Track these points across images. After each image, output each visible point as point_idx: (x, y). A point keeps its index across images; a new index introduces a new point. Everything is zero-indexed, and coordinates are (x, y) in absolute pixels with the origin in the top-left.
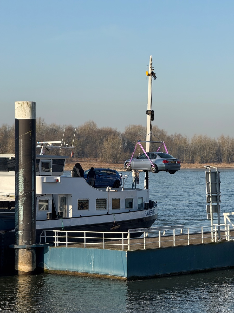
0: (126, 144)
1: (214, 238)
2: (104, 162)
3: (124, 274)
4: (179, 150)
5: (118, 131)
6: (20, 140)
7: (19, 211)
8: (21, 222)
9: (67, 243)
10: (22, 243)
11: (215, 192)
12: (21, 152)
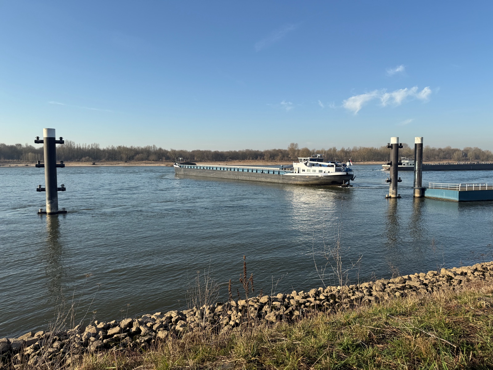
0: (464, 154)
2: (454, 161)
3: (457, 199)
4: (487, 156)
6: (417, 151)
7: (415, 175)
8: (416, 180)
9: (434, 187)
10: (416, 186)
12: (417, 155)
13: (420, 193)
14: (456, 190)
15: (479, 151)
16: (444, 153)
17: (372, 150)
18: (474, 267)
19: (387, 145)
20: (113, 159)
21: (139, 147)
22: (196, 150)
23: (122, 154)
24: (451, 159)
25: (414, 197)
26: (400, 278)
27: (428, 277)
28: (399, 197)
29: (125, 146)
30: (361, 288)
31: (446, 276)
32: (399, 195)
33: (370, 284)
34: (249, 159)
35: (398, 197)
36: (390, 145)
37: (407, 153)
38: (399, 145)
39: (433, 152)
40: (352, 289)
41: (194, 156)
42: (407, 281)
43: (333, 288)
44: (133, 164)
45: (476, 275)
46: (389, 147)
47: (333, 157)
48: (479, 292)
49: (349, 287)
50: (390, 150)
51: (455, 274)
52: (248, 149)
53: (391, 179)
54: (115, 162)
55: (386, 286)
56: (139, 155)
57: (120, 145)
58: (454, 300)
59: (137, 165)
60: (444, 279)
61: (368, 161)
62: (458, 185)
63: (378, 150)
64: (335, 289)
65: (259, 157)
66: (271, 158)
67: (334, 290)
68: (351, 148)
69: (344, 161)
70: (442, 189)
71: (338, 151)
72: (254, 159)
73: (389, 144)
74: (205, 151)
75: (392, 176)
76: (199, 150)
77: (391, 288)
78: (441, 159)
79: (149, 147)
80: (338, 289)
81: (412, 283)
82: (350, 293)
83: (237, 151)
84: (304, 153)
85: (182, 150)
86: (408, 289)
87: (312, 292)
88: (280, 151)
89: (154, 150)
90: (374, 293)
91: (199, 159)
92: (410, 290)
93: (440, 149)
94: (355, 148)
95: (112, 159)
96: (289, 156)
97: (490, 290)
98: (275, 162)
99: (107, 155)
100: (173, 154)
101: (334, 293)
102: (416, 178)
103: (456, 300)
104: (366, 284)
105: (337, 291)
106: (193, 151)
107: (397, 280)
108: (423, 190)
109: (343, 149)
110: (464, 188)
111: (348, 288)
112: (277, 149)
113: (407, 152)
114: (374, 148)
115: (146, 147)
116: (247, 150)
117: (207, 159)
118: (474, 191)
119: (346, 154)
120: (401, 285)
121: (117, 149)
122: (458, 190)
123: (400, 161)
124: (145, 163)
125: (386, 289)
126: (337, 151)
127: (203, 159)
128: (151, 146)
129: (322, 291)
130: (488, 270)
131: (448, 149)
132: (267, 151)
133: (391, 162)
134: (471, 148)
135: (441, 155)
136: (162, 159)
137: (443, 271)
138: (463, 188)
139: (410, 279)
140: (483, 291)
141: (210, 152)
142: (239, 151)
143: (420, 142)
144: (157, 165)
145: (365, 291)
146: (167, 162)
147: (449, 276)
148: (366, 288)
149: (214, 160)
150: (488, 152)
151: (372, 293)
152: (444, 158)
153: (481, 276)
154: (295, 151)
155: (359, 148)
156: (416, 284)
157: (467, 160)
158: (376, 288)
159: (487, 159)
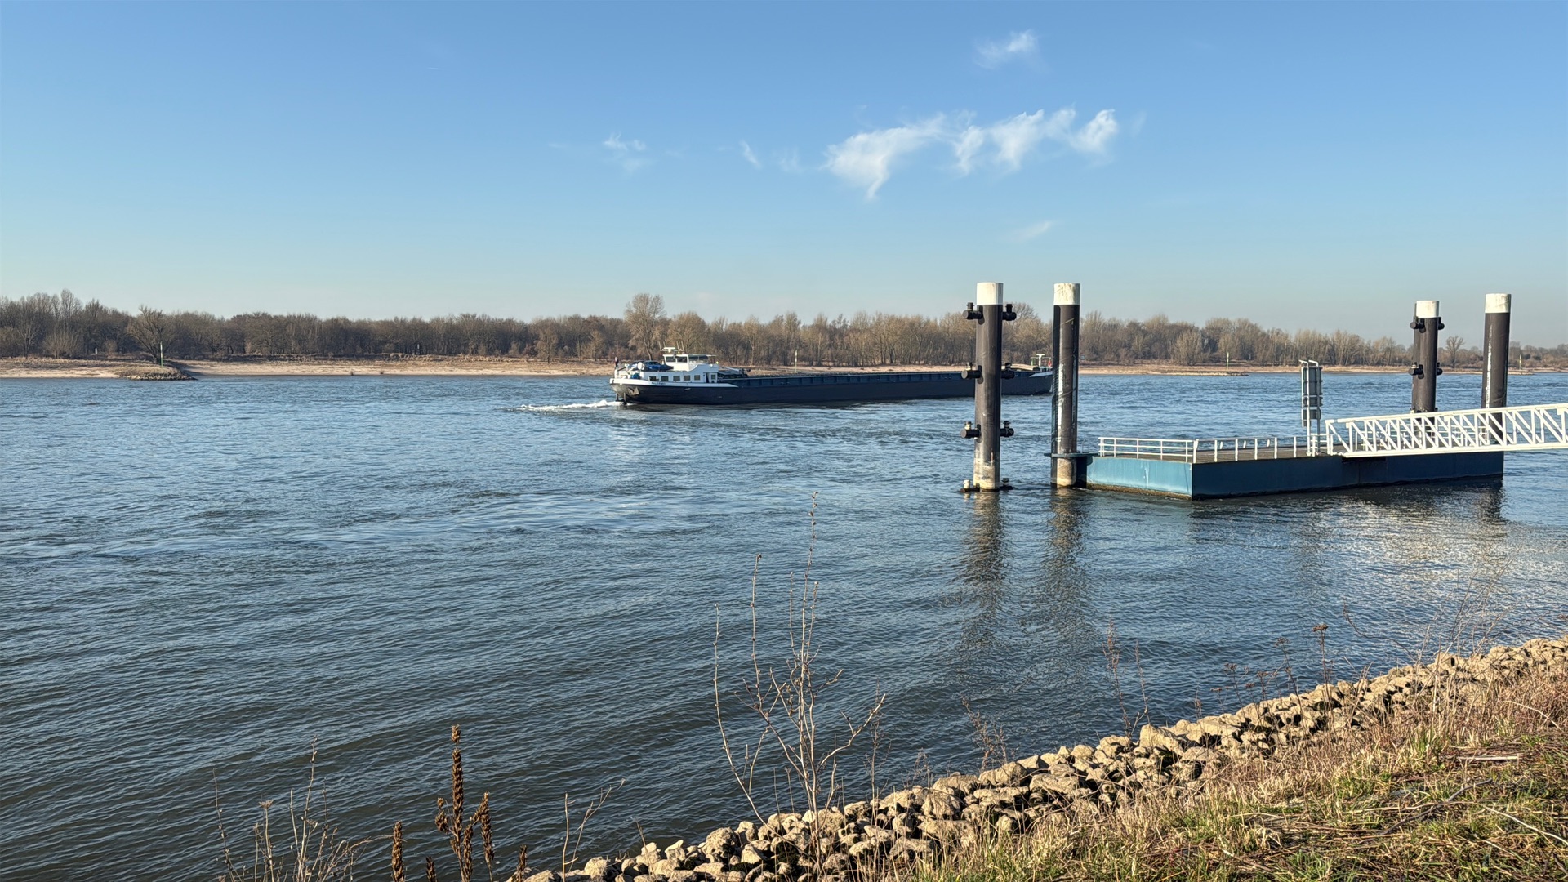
0: (1206, 342)
1: (1311, 451)
2: (1177, 364)
3: (1186, 490)
4: (1278, 349)
5: (1196, 326)
6: (1061, 330)
7: (1057, 414)
8: (1059, 428)
9: (1115, 452)
10: (1060, 450)
11: (1316, 393)
12: (1061, 344)
13: (1073, 472)
14: (1183, 459)
15: (1252, 331)
16: (1147, 338)
17: (916, 326)
18: (1239, 717)
19: (967, 309)
22: (250, 312)
24: (1167, 357)
25: (1054, 486)
26: (1009, 767)
27: (1100, 758)
28: (1007, 489)
30: (885, 811)
31: (1157, 752)
32: (1006, 480)
33: (912, 796)
34: (477, 353)
35: (1002, 487)
36: (975, 309)
37: (1029, 337)
38: (1005, 310)
39: (1110, 333)
40: (852, 818)
41: (242, 337)
42: (1034, 777)
43: (788, 819)
45: (1246, 743)
46: (971, 315)
47: (788, 348)
48: (1249, 799)
49: (842, 811)
50: (974, 326)
51: (1185, 744)
52: (472, 313)
53: (979, 426)
55: (968, 799)
58: (1175, 830)
60: (1151, 762)
61: (903, 363)
62: (1190, 445)
63: (936, 326)
64: (793, 824)
65: (514, 346)
66: (560, 350)
67: (791, 828)
68: (849, 319)
69: (826, 363)
70: (1141, 456)
71: (804, 327)
72: (497, 352)
73: (972, 305)
74: (289, 317)
75: (984, 414)
76: (264, 315)
77: (984, 804)
78: (1136, 358)
79: (45, 301)
80: (807, 824)
81: (1048, 783)
82: (844, 833)
83: (427, 319)
84: (687, 331)
85: (190, 311)
86: (1039, 803)
87: (715, 841)
88: (596, 324)
89: (66, 312)
90: (928, 826)
91: (266, 351)
92: (1043, 808)
93: (1133, 325)
94: (861, 316)
96: (631, 343)
97: (1281, 788)
98: (579, 363)
100: (151, 330)
101: (790, 836)
102: (1060, 423)
103: (1180, 831)
104: (901, 798)
105: (803, 830)
106: (240, 319)
107: (1002, 774)
108: (1080, 464)
109: (821, 320)
110: (1209, 454)
111: (838, 814)
112: (585, 315)
113: (1031, 332)
114: (925, 319)
115: (32, 300)
116: (468, 316)
117: (297, 349)
118: (1239, 461)
119: (831, 339)
120: (1014, 792)
122: (1191, 459)
123: (1007, 364)
124: (27, 366)
125: (965, 811)
126: (801, 326)
128: (51, 294)
129: (749, 834)
130: (1281, 725)
131: (1160, 324)
132: (547, 321)
133: (980, 367)
134: (1227, 322)
135: (1138, 343)
136: (103, 349)
137: (1146, 733)
138: (1205, 454)
139: (1043, 768)
140: (1263, 794)
141: (310, 321)
142: (433, 321)
143: (1071, 302)
144: (78, 373)
145: (896, 824)
146: (124, 360)
147: (1165, 751)
148: (900, 809)
149: (330, 354)
150: (1278, 334)
151: (919, 827)
152: (1147, 355)
153: (1260, 743)
154: (652, 324)
155: (876, 318)
156: (1064, 784)
157: (1217, 361)
158: (933, 808)
159: (1277, 359)
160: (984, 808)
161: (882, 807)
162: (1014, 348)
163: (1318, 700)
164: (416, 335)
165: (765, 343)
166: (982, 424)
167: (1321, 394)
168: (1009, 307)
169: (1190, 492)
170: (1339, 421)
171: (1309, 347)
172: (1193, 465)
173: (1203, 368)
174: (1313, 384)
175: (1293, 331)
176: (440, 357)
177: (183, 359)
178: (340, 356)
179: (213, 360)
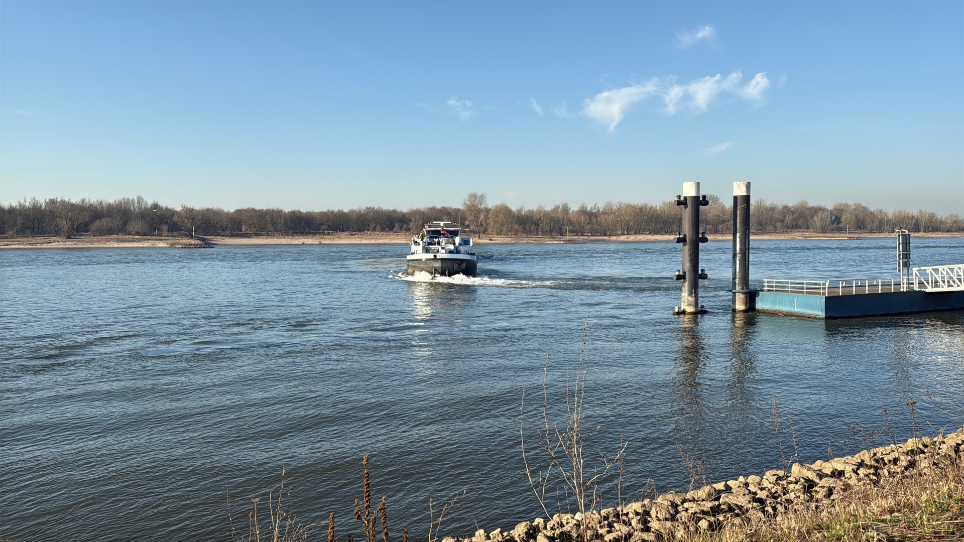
0: (833, 218)
1: (903, 288)
2: (814, 232)
3: (822, 314)
4: (880, 222)
5: (827, 208)
6: (738, 211)
7: (736, 264)
8: (737, 273)
9: (774, 289)
10: (738, 288)
11: (906, 251)
12: (738, 220)
13: (746, 302)
14: (819, 293)
15: (863, 211)
16: (795, 216)
17: (644, 210)
18: (857, 458)
19: (676, 199)
20: (36, 229)
21: (101, 203)
22: (245, 208)
23: (58, 219)
24: (808, 228)
25: (734, 310)
26: (707, 489)
27: (766, 484)
28: (703, 312)
29: (66, 199)
30: (627, 514)
31: (803, 480)
32: (703, 307)
33: (644, 505)
34: (375, 231)
35: (701, 312)
36: (682, 199)
37: (717, 216)
38: (701, 199)
39: (771, 213)
40: (606, 518)
41: (240, 222)
42: (723, 495)
43: (566, 517)
44: (88, 242)
45: (861, 476)
46: (679, 203)
47: (563, 225)
48: (865, 512)
49: (600, 514)
50: (681, 210)
51: (821, 476)
52: (372, 206)
53: (685, 273)
54: (41, 239)
55: (680, 508)
56: (103, 220)
57: (53, 197)
58: (816, 532)
59: (96, 245)
60: (799, 486)
61: (636, 233)
62: (824, 284)
63: (657, 210)
64: (569, 521)
65: (397, 226)
67: (567, 523)
68: (601, 206)
69: (586, 234)
70: (791, 292)
71: (572, 211)
72: (387, 229)
73: (680, 197)
74: (267, 210)
75: (688, 265)
76: (253, 209)
78: (788, 229)
79: (127, 202)
80: (578, 521)
81: (732, 499)
82: (601, 527)
83: (346, 210)
84: (500, 215)
85: (210, 207)
86: (726, 512)
87: (520, 529)
88: (445, 210)
89: (140, 208)
90: (654, 525)
91: (254, 230)
92: (729, 515)
93: (786, 208)
94: (608, 205)
95: (33, 231)
96: (467, 223)
97: (886, 506)
99: (20, 220)
100: (187, 218)
101: (567, 528)
102: (737, 270)
103: (819, 532)
104: (636, 506)
105: (575, 524)
106: (239, 212)
107: (702, 493)
108: (751, 296)
109: (583, 207)
110: (836, 290)
111: (597, 516)
112: (439, 207)
113: (718, 213)
114: (649, 206)
115: (120, 202)
116: (370, 208)
117: (272, 228)
118: (855, 295)
119: (590, 218)
120: (710, 504)
121: (46, 206)
122: (824, 294)
123: (703, 233)
124: (118, 240)
125: (678, 516)
126: (571, 211)
127: (263, 229)
128: (131, 198)
129: (541, 526)
130: (885, 464)
131: (803, 207)
132: (417, 210)
133: (685, 236)
134: (847, 205)
135: (789, 219)
136: (160, 230)
137: (796, 469)
138: (834, 290)
139: (728, 489)
140: (874, 509)
141: (279, 212)
142: (349, 212)
143: (744, 193)
144: (146, 244)
145: (634, 522)
146: (172, 236)
147: (808, 480)
148: (637, 514)
149: (291, 232)
150: (881, 212)
151: (649, 525)
152: (795, 227)
153: (871, 476)
154: (479, 211)
155: (618, 206)
156: (742, 500)
157: (841, 230)
158: (657, 513)
159: (880, 228)
160: (690, 514)
161: (625, 512)
162: (707, 223)
163: (909, 449)
164: (340, 220)
165: (548, 222)
166: (687, 272)
167: (910, 251)
168: (704, 197)
169: (824, 315)
170: (922, 268)
171: (901, 221)
172: (826, 297)
173: (832, 235)
174: (905, 245)
175: (891, 211)
176: (354, 233)
177: (206, 235)
178: (296, 233)
179: (223, 236)
